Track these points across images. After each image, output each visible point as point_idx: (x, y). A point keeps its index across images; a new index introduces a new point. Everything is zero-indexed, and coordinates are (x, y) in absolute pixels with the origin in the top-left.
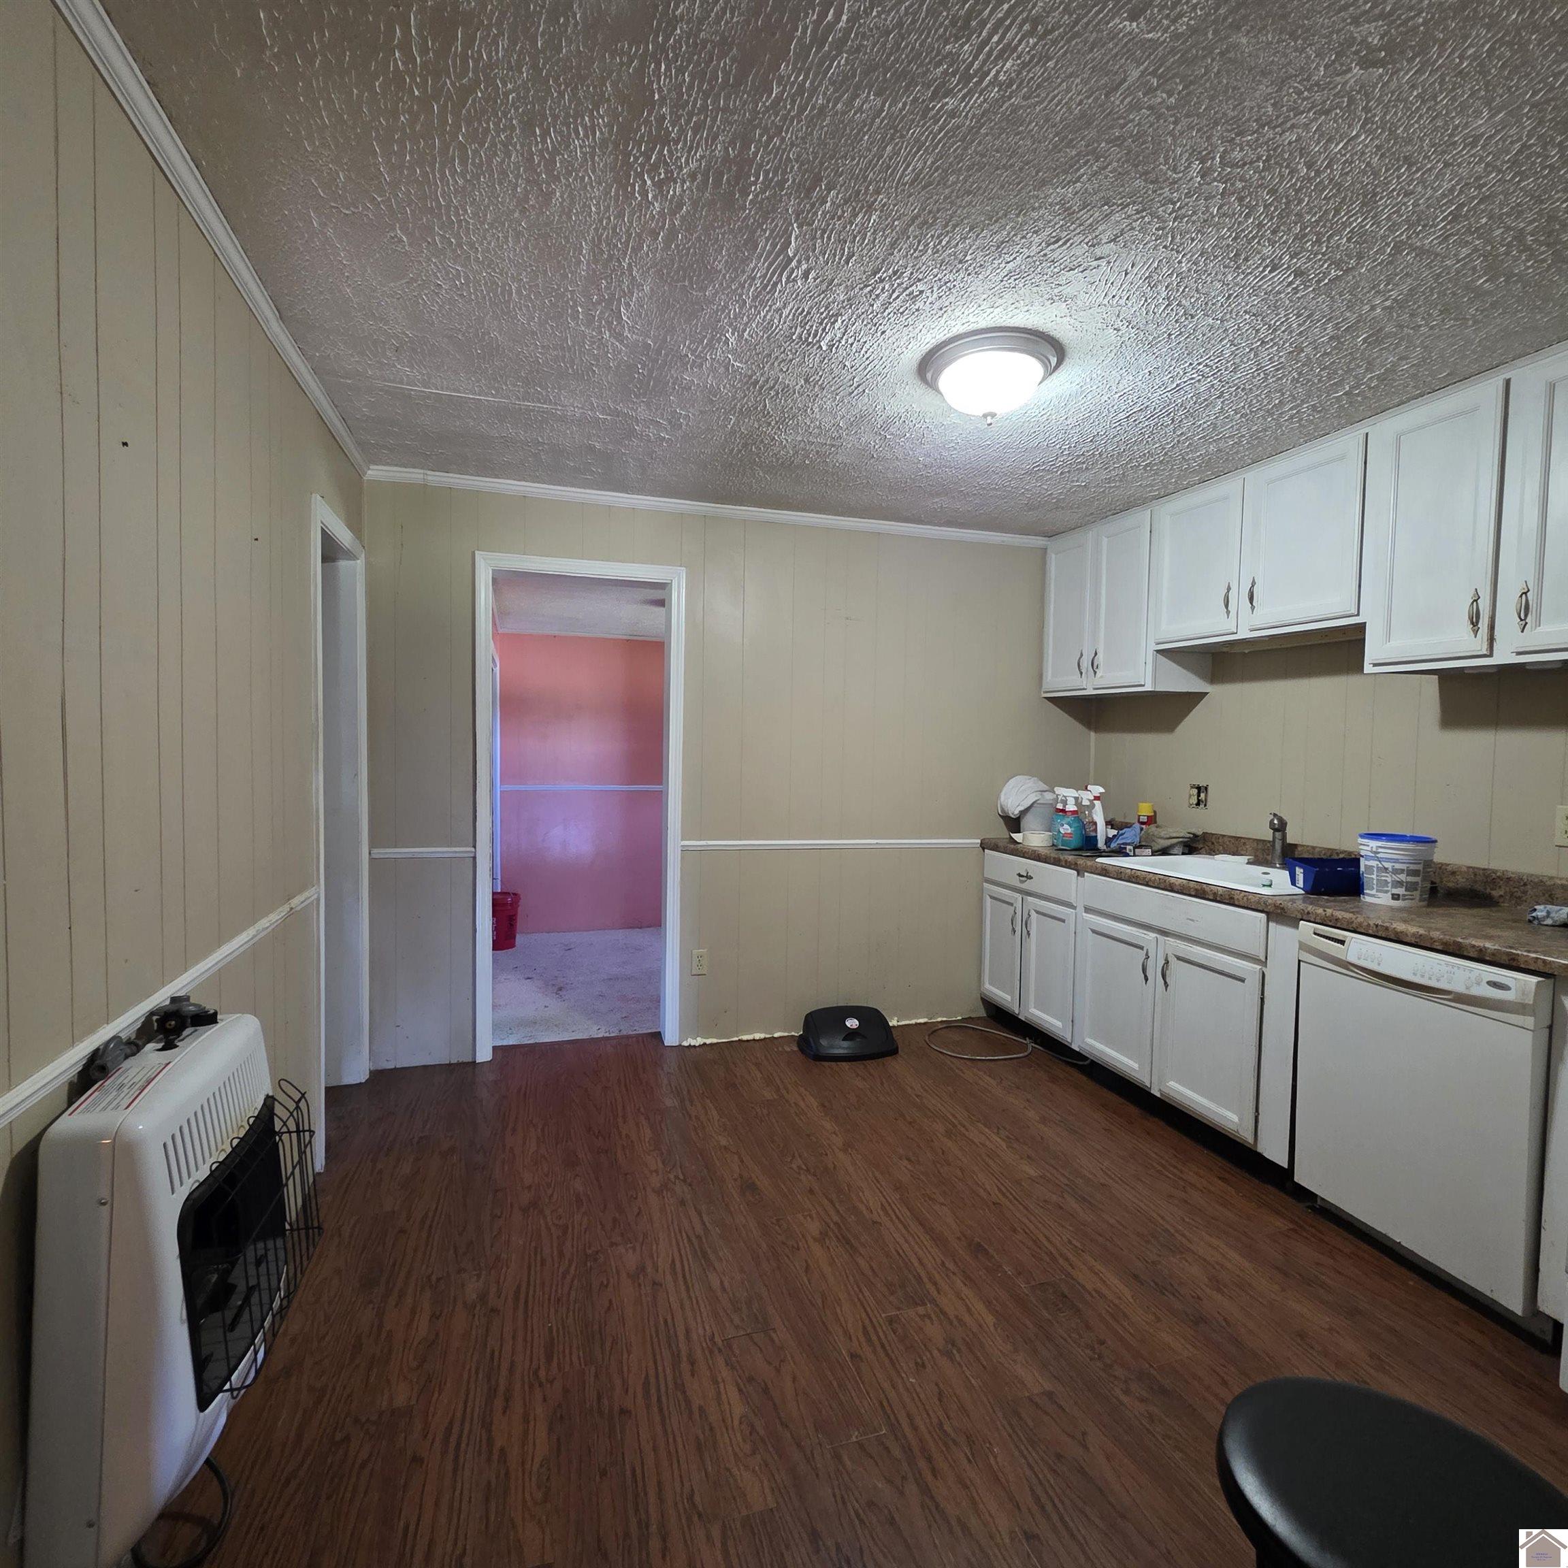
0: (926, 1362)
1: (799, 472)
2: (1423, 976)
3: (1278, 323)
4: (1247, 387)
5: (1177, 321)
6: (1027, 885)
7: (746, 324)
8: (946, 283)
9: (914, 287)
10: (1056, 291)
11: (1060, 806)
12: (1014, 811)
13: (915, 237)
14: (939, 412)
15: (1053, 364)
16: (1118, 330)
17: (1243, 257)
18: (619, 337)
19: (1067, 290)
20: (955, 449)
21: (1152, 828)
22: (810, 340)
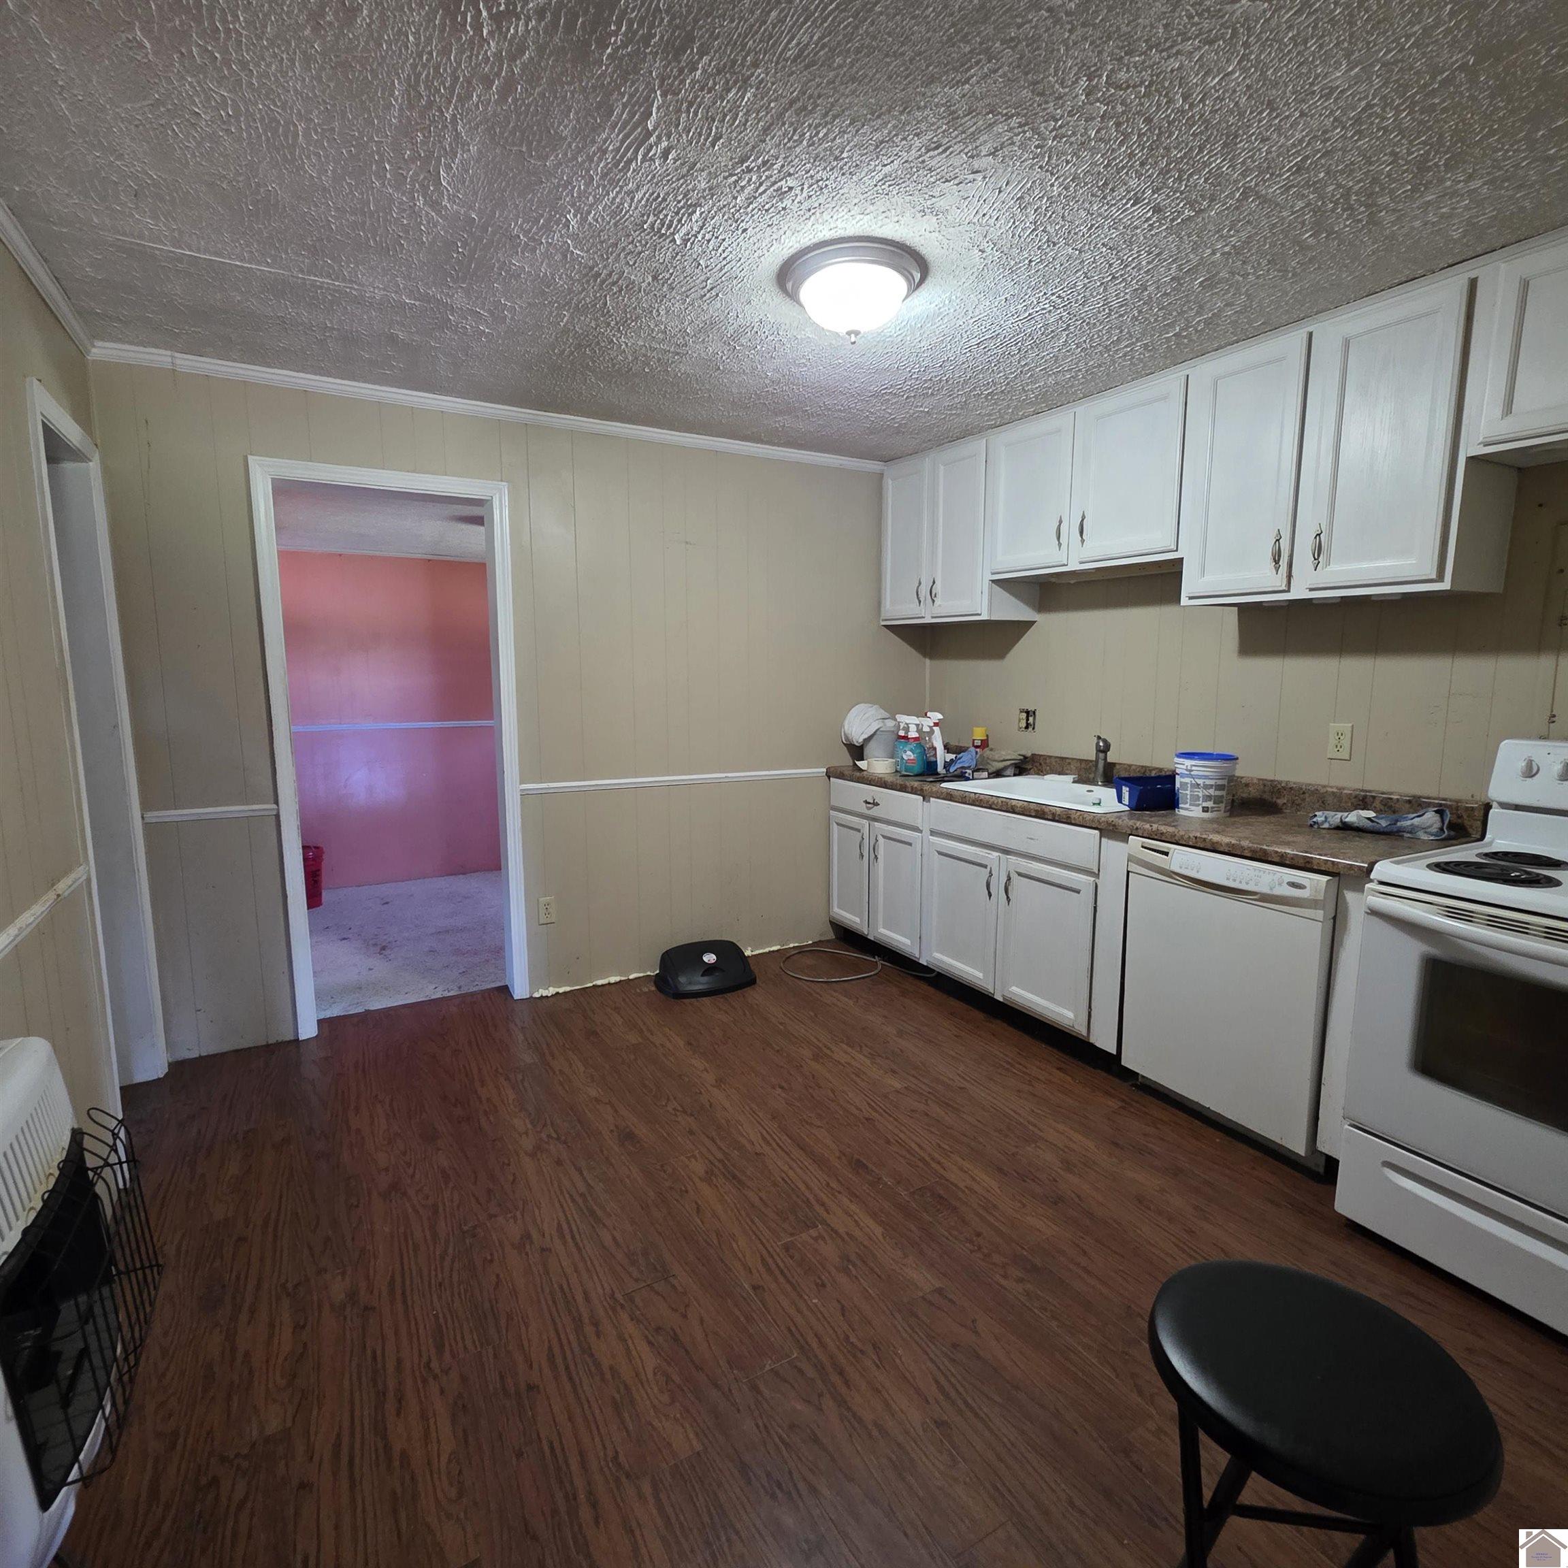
0: (826, 1281)
1: (637, 381)
2: (1235, 880)
3: (1130, 259)
4: (1092, 322)
5: (1039, 249)
6: (875, 812)
7: (591, 206)
8: (818, 181)
9: (783, 182)
10: (929, 202)
11: (902, 733)
12: (858, 739)
13: (791, 124)
14: (795, 324)
15: (917, 280)
16: (983, 251)
17: (1110, 187)
18: (435, 205)
19: (941, 203)
20: (806, 366)
21: (987, 752)
22: (663, 231)
